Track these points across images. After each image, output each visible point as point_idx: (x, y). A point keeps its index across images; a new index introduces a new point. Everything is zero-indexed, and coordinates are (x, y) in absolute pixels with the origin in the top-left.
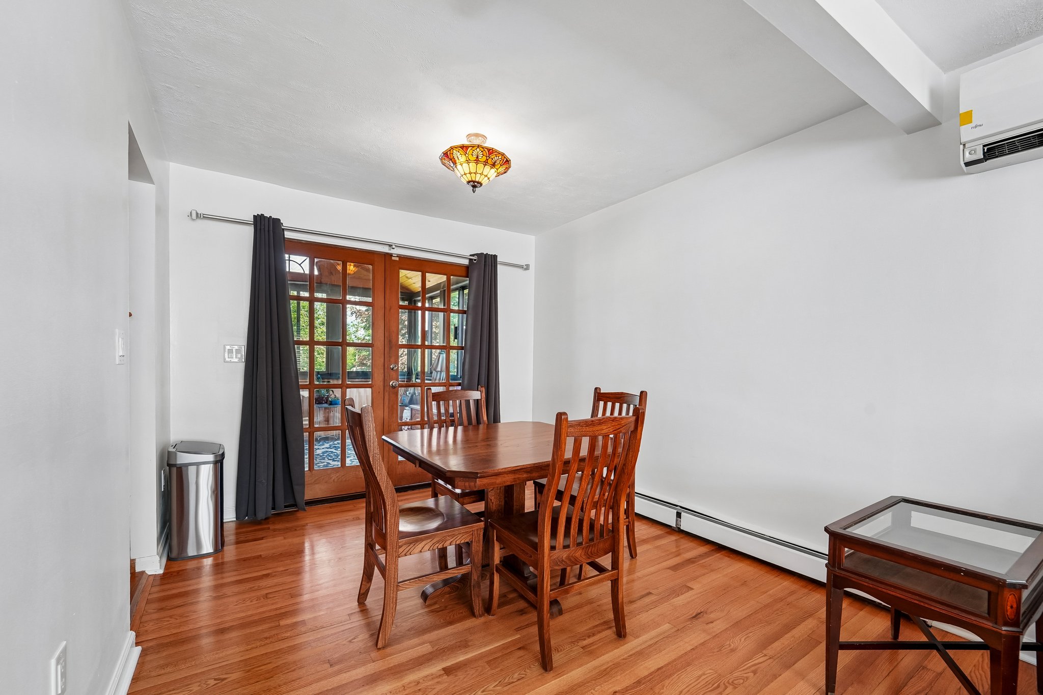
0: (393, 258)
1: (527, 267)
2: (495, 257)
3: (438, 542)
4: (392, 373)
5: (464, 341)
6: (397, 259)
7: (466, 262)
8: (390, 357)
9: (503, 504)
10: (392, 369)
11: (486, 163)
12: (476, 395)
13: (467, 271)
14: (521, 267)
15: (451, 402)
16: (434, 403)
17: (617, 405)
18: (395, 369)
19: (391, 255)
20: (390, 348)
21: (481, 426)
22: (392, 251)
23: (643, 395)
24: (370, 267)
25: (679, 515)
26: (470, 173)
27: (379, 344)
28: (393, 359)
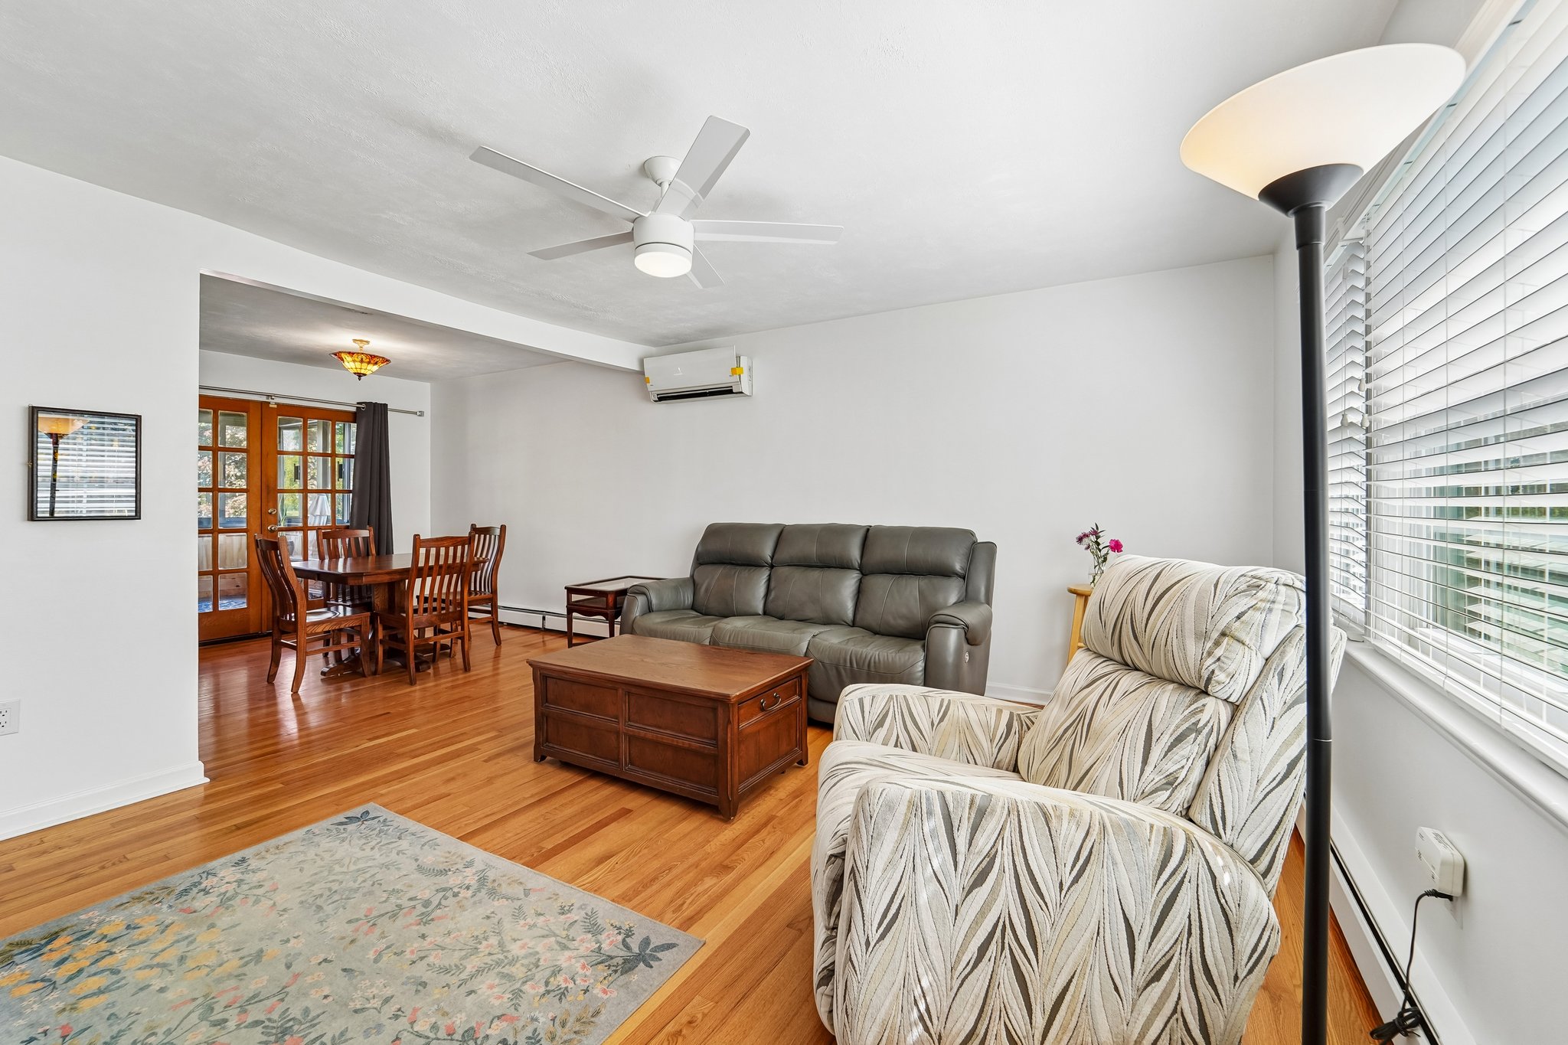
0: (271, 406)
1: (422, 414)
2: (385, 405)
3: (335, 625)
4: (270, 517)
5: (352, 481)
6: (276, 406)
7: (354, 409)
8: (268, 502)
9: (387, 607)
10: (271, 513)
11: (369, 363)
12: (365, 533)
13: (354, 417)
14: (415, 413)
15: (339, 540)
16: (325, 541)
17: (482, 536)
18: (273, 513)
19: (269, 403)
20: (268, 493)
21: (370, 557)
22: (270, 400)
23: (503, 528)
24: (245, 414)
25: (544, 618)
26: (356, 368)
27: (256, 490)
28: (271, 504)
